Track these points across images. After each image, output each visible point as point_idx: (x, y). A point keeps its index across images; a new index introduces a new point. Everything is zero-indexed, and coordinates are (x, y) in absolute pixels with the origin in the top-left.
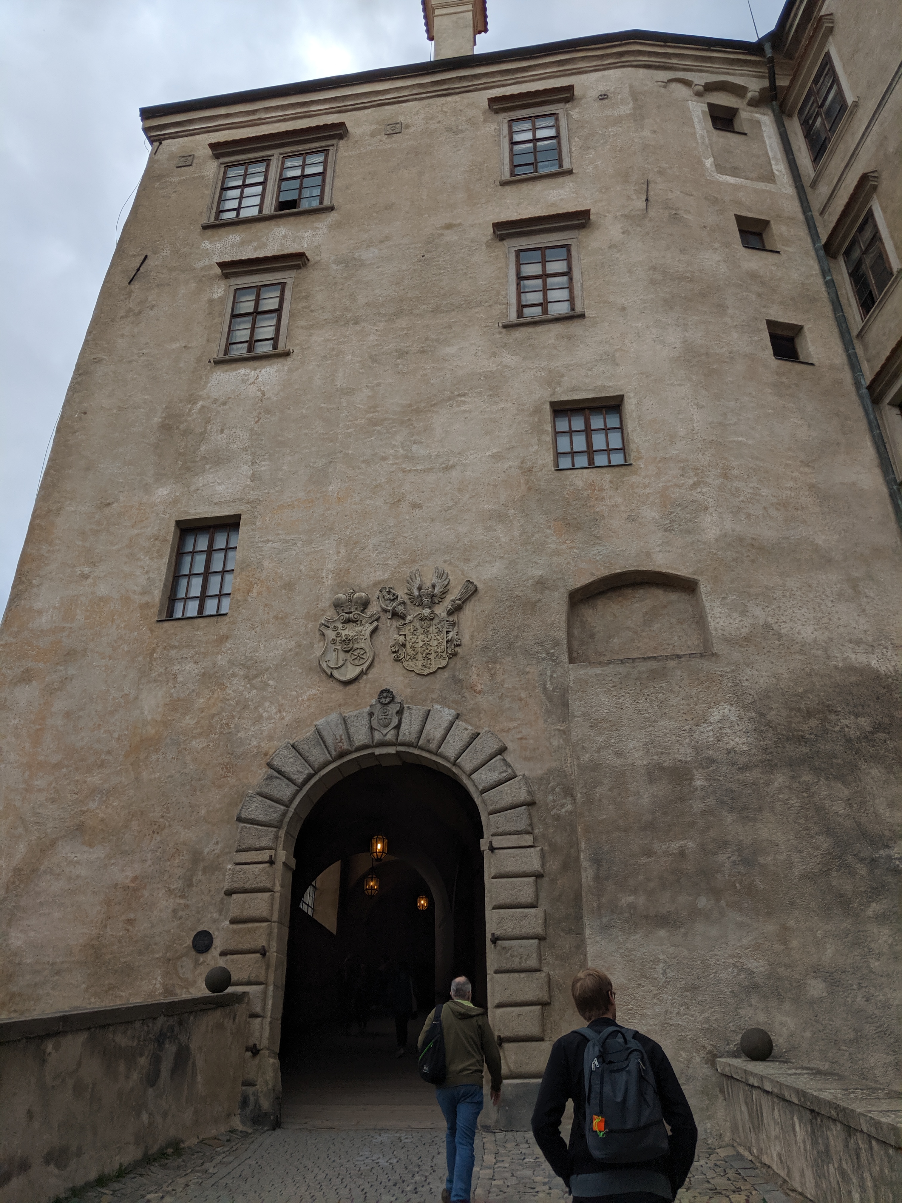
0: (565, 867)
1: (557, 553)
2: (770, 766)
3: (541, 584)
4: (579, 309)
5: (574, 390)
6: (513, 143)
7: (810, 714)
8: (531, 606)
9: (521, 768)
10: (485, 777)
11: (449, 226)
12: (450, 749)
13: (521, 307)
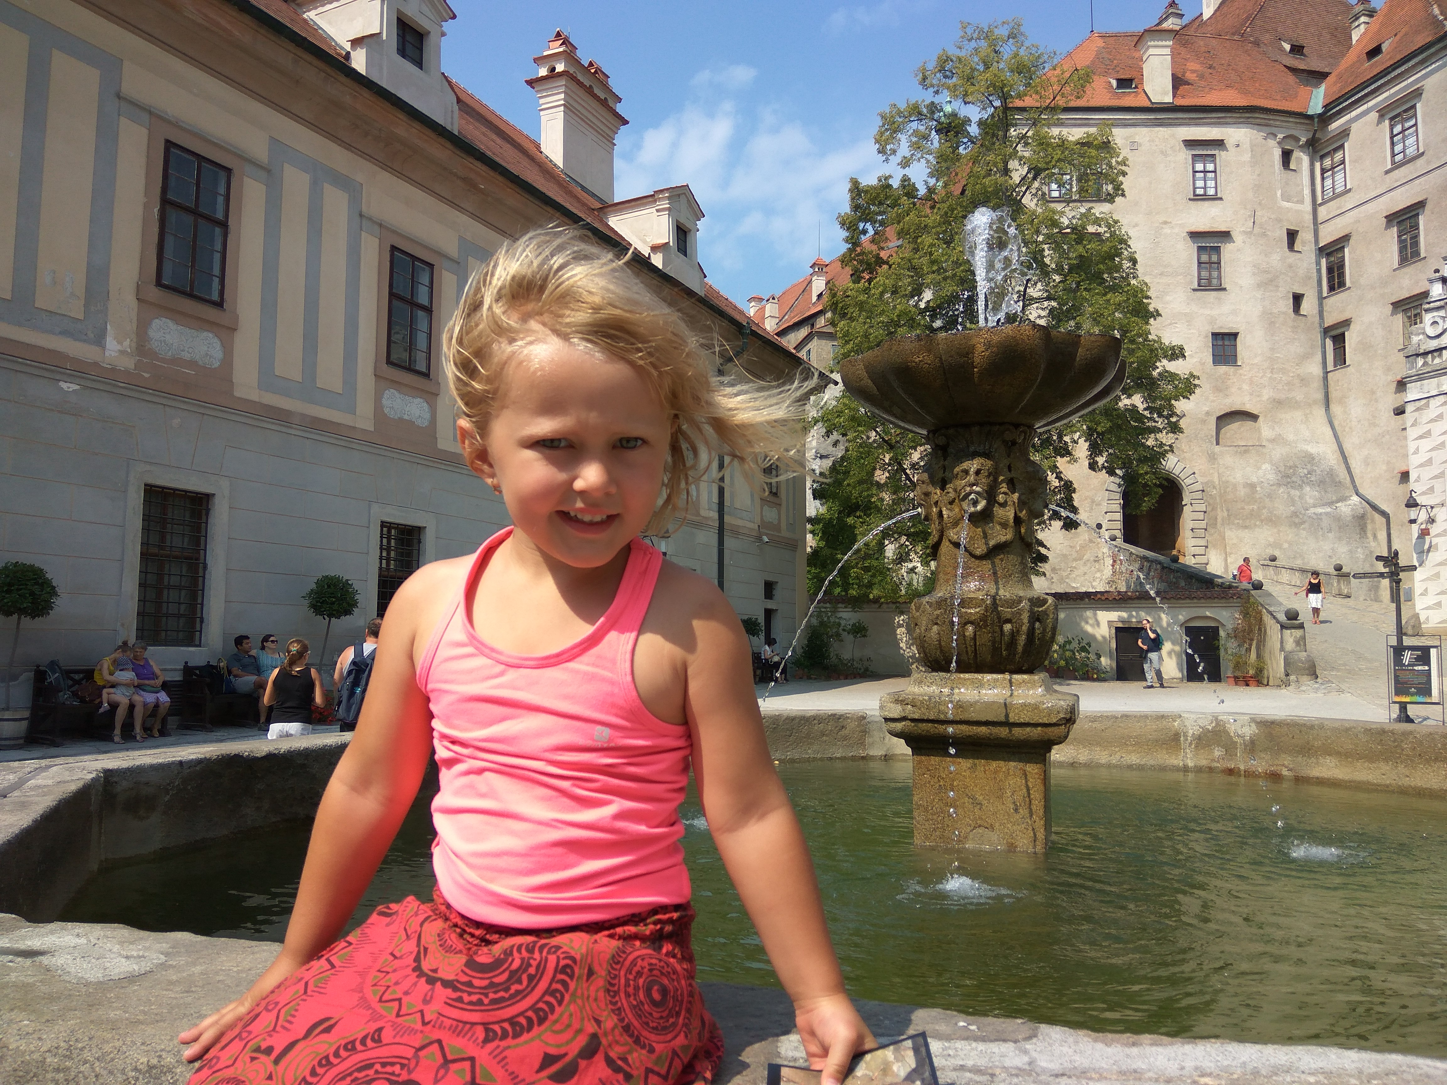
0: (1213, 510)
1: (1213, 401)
2: (1279, 485)
3: (1208, 413)
4: (1223, 286)
5: (1221, 327)
6: (1195, 172)
7: (1290, 467)
8: (1204, 422)
9: (1200, 479)
10: (1188, 481)
11: (1165, 223)
12: (1176, 471)
13: (1200, 279)
